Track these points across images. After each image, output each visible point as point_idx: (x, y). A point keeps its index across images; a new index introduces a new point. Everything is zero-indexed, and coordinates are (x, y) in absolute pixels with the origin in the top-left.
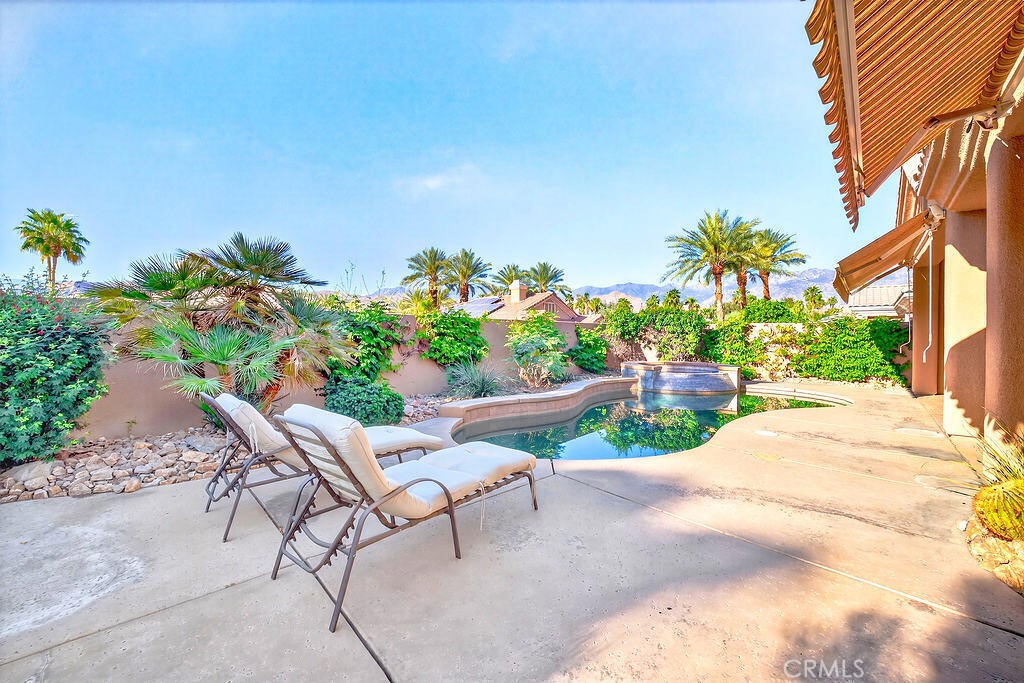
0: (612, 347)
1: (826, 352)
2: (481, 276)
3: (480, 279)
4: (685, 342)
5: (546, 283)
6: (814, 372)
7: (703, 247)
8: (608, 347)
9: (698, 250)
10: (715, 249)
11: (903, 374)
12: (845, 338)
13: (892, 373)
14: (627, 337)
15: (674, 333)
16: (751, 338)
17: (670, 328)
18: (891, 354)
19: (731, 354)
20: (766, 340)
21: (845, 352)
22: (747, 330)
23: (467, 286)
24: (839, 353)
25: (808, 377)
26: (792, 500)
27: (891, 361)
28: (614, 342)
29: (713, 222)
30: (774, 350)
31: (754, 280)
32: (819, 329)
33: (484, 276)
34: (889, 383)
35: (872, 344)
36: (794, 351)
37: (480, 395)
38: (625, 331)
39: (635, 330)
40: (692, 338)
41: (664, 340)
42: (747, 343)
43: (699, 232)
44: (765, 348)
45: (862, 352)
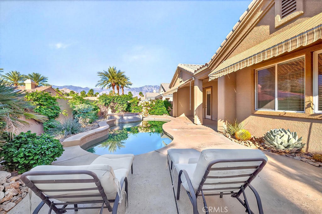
0: (101, 109)
1: (156, 108)
4: (123, 107)
5: (38, 82)
6: (153, 113)
7: (109, 77)
9: (107, 78)
10: (113, 78)
11: (169, 112)
13: (167, 113)
14: (106, 105)
15: (120, 104)
16: (139, 105)
17: (119, 102)
18: (167, 108)
19: (134, 109)
20: (142, 105)
21: (160, 108)
22: (138, 103)
24: (158, 108)
25: (151, 115)
27: (167, 110)
29: (112, 70)
30: (144, 108)
32: (154, 103)
34: (167, 115)
35: (164, 106)
36: (149, 108)
37: (73, 133)
38: (106, 103)
39: (109, 103)
40: (125, 105)
41: (117, 106)
42: (138, 107)
43: (108, 73)
44: (142, 108)
45: (163, 108)
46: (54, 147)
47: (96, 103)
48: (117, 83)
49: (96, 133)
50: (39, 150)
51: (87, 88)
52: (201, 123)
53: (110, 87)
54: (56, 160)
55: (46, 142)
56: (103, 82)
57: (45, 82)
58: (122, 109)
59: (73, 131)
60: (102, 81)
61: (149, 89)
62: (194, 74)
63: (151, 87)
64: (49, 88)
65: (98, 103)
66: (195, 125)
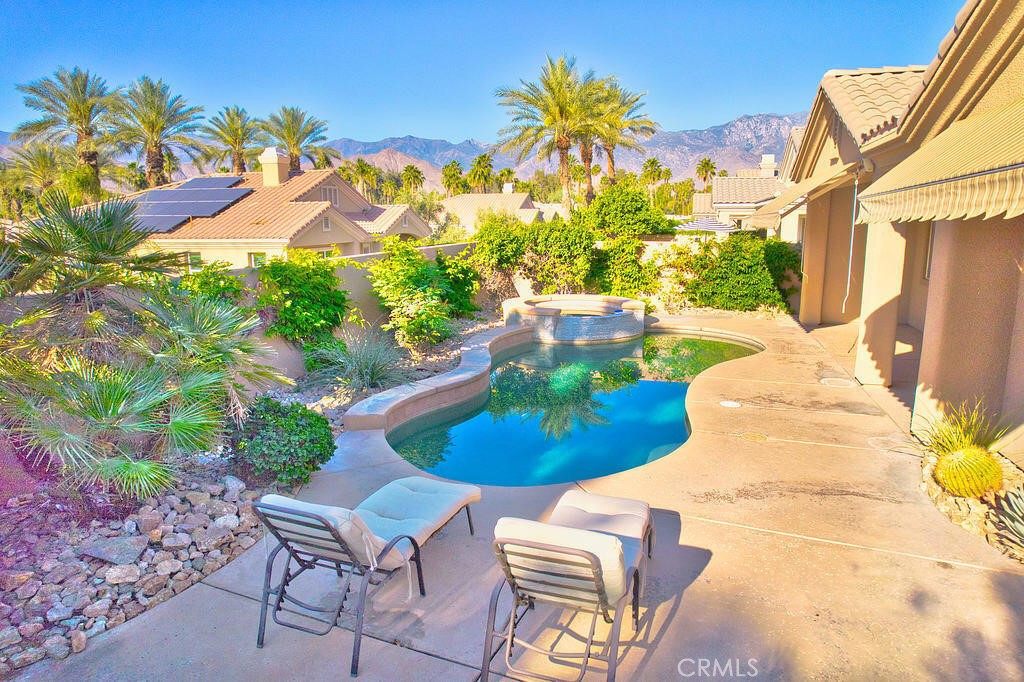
0: (485, 280)
1: (722, 278)
2: (186, 129)
3: (185, 134)
4: (574, 269)
6: (708, 301)
7: (546, 110)
8: (481, 279)
9: (538, 112)
10: (561, 113)
11: (788, 298)
12: (741, 262)
13: (779, 300)
14: (505, 266)
15: (560, 256)
16: (644, 261)
18: (779, 277)
19: (623, 280)
20: (659, 263)
21: (741, 278)
22: (639, 250)
23: (159, 146)
24: (734, 279)
25: (700, 306)
26: (810, 487)
27: (778, 286)
28: (487, 274)
29: (559, 72)
30: (668, 274)
31: (599, 154)
33: (192, 129)
34: (776, 310)
35: (764, 269)
36: (689, 277)
37: (374, 385)
38: (502, 257)
39: (515, 255)
40: (582, 264)
41: (547, 267)
42: (640, 267)
43: (541, 87)
44: (659, 273)
45: (755, 278)
46: (312, 441)
47: (466, 258)
48: (583, 136)
49: (438, 391)
50: (285, 445)
51: (470, 145)
52: (882, 381)
53: (549, 154)
54: (319, 469)
55: (297, 425)
56: (518, 132)
57: (316, 140)
58: (569, 277)
59: (376, 379)
60: (516, 128)
61: (763, 132)
62: (862, 150)
63: (774, 123)
64: (328, 177)
65: (474, 257)
66: (854, 384)
